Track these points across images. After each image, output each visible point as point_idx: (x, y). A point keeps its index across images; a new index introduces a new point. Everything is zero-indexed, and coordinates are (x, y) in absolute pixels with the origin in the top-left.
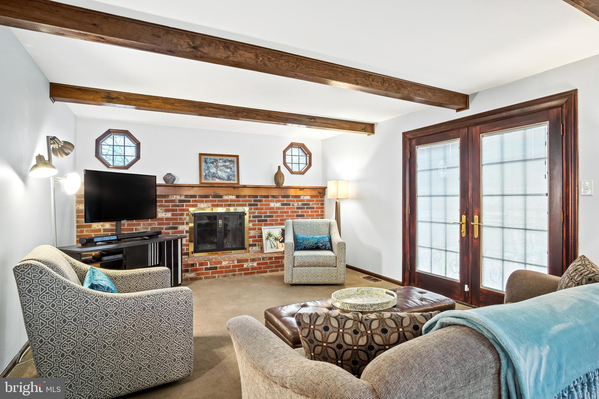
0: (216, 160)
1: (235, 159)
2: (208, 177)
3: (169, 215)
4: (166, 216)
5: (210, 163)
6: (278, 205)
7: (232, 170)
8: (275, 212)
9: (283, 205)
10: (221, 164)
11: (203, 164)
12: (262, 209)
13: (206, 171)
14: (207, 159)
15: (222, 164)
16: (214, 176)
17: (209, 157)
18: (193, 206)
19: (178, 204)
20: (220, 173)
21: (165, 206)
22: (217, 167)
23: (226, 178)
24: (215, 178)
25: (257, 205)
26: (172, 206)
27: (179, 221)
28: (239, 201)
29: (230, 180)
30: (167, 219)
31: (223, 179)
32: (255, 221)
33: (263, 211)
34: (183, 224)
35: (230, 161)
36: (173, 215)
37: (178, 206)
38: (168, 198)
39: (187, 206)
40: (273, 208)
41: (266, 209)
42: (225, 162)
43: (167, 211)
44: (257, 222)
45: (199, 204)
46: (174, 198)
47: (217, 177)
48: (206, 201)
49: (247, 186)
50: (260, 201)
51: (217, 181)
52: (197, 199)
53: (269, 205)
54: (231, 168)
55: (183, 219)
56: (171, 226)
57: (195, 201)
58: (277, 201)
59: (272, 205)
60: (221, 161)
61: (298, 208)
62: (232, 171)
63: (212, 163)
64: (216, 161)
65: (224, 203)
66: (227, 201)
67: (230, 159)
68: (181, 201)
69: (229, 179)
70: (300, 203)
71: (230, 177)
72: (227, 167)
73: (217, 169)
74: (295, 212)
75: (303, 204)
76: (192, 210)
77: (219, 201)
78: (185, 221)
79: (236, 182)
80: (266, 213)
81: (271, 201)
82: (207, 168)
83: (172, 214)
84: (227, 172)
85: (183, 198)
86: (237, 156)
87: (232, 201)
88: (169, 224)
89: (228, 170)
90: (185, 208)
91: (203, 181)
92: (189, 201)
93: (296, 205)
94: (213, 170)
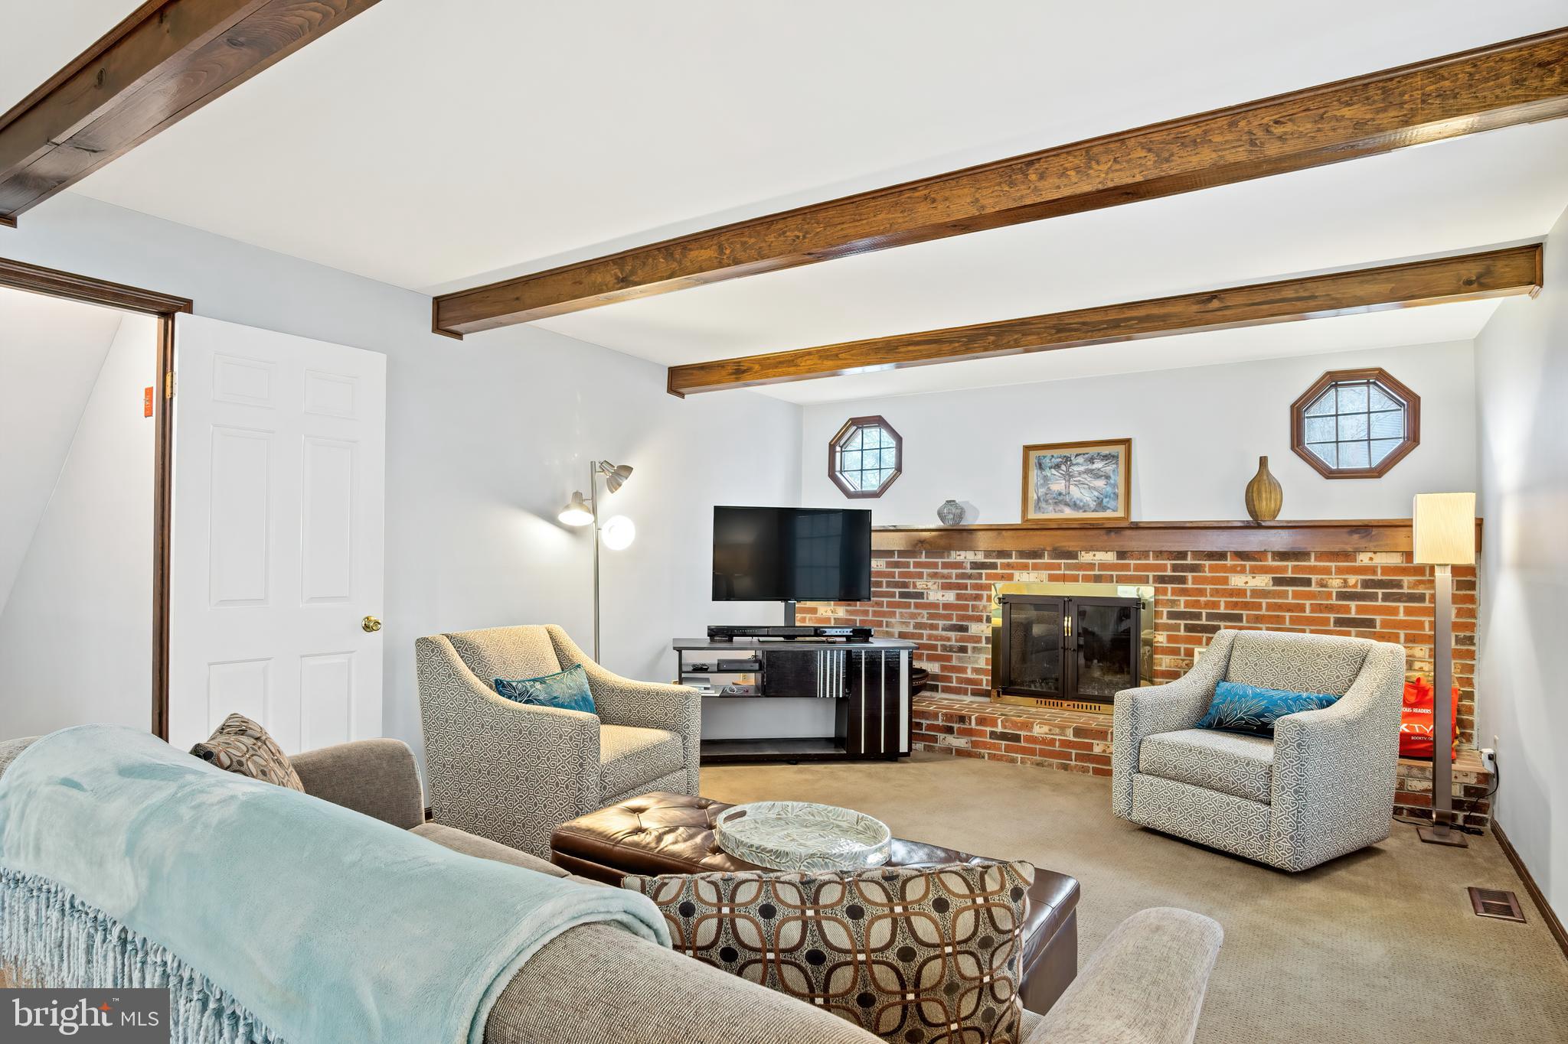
0: (1067, 459)
1: (1120, 450)
2: (1043, 505)
3: (950, 597)
4: (944, 598)
5: (1051, 468)
6: (1263, 582)
7: (1112, 481)
8: (1246, 606)
9: (1278, 581)
10: (1079, 466)
11: (1034, 474)
12: (1201, 592)
13: (1041, 490)
14: (1044, 457)
15: (1082, 468)
16: (1060, 500)
17: (1048, 453)
18: (1003, 577)
19: (969, 571)
20: (1076, 493)
21: (944, 577)
22: (1069, 476)
23: (1093, 505)
24: (1062, 507)
25: (1182, 580)
26: (958, 576)
27: (970, 613)
28: (1126, 567)
29: (1104, 509)
30: (946, 606)
31: (1084, 508)
32: (1177, 628)
33: (1202, 599)
34: (979, 619)
35: (1106, 457)
36: (959, 597)
37: (970, 577)
38: (948, 558)
39: (989, 576)
40: (1241, 592)
41: (1216, 592)
42: (1091, 460)
43: (947, 587)
44: (1182, 633)
45: (1017, 574)
46: (962, 557)
47: (1067, 504)
48: (1036, 567)
49: (1142, 525)
50: (1194, 568)
51: (1068, 513)
52: (1013, 560)
53: (1225, 581)
54: (1108, 477)
55: (981, 608)
56: (954, 622)
57: (1008, 566)
58: (1255, 571)
59: (1237, 581)
60: (1080, 460)
61: (1342, 596)
62: (1111, 485)
63: (1057, 466)
64: (1066, 462)
65: (1081, 573)
66: (1091, 566)
67: (1106, 450)
68: (976, 565)
69: (1100, 506)
70: (1352, 579)
71: (1105, 500)
72: (1097, 475)
73: (1069, 481)
74: (1330, 608)
75: (1366, 584)
76: (1000, 588)
77: (1068, 567)
78: (985, 615)
79: (1120, 514)
80: (1216, 605)
81: (1233, 570)
82: (1042, 481)
83: (958, 595)
84: (1094, 488)
85: (980, 558)
86: (1127, 442)
87: (1103, 566)
88: (949, 617)
89: (1100, 483)
90: (984, 581)
91: (1032, 515)
92: (994, 566)
93: (1335, 583)
94: (1058, 486)
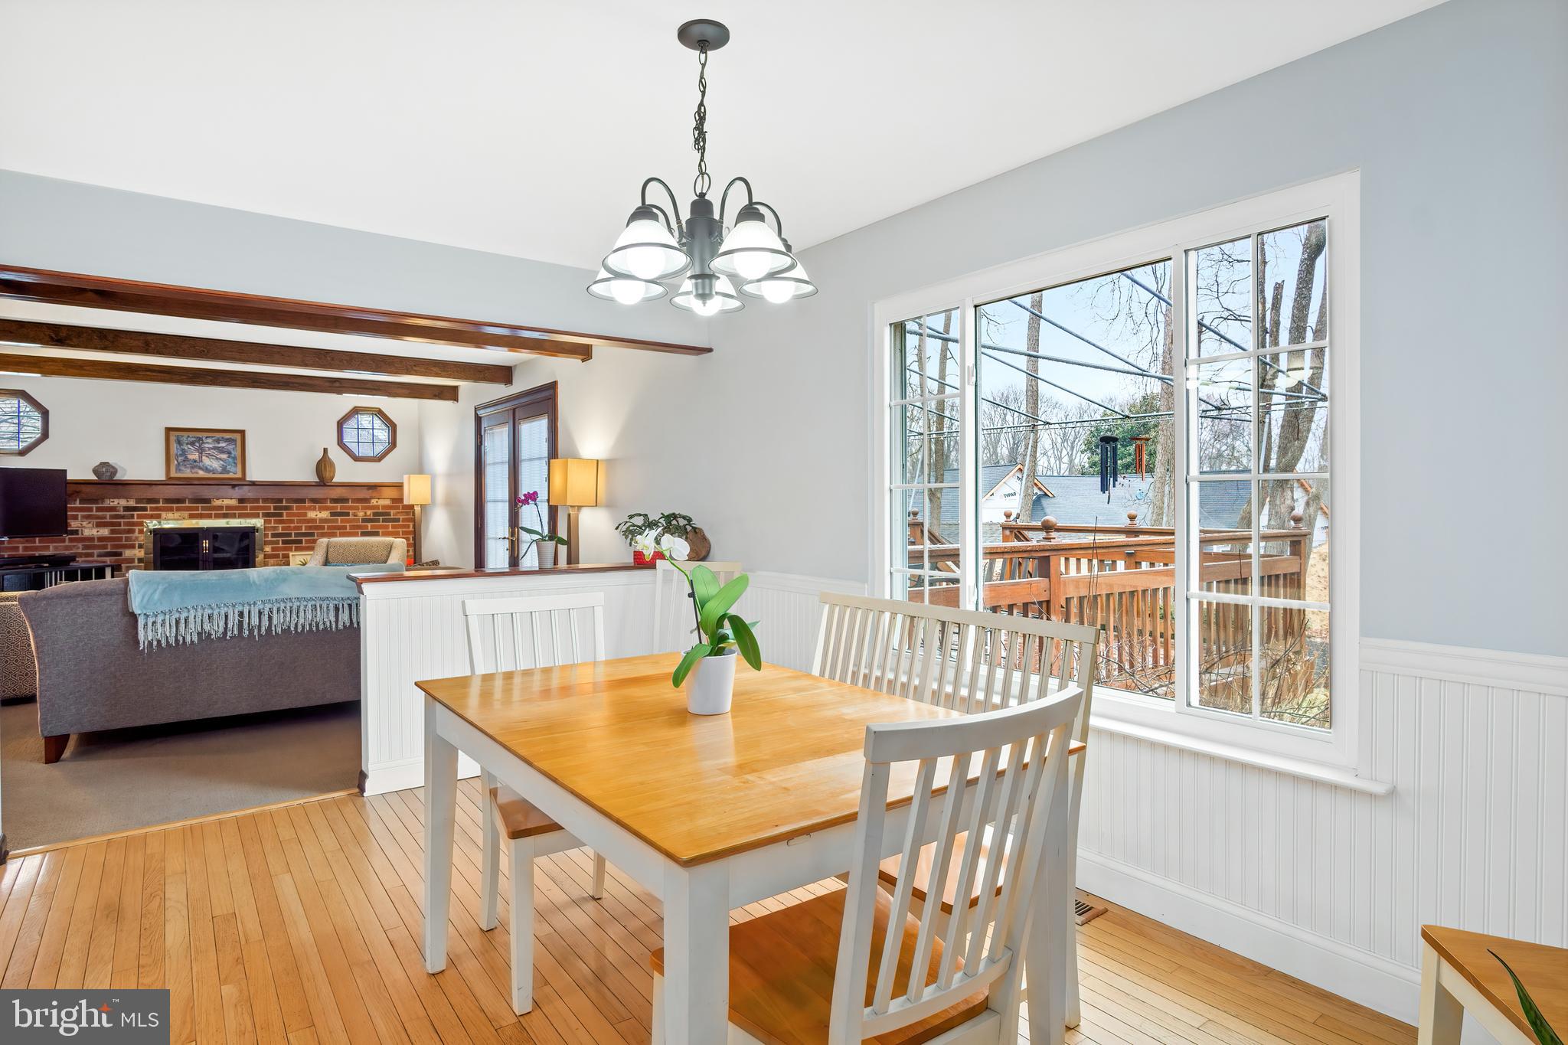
0: (200, 439)
1: (238, 437)
2: (182, 468)
3: (105, 532)
4: (99, 533)
5: (187, 444)
6: (325, 514)
7: (233, 455)
8: (317, 527)
9: (333, 514)
10: (209, 444)
11: (174, 446)
12: (291, 521)
13: (180, 458)
14: (182, 436)
15: (211, 446)
16: (195, 465)
17: (185, 434)
18: (151, 517)
19: (122, 513)
20: (207, 461)
21: (98, 517)
22: (201, 451)
23: (220, 469)
24: (196, 470)
25: (281, 515)
26: (112, 517)
27: (124, 542)
28: (245, 508)
29: (228, 472)
30: (101, 539)
31: (214, 471)
32: (278, 542)
33: (292, 525)
34: (133, 547)
35: (227, 440)
36: (112, 532)
37: (123, 517)
38: (102, 504)
39: (139, 517)
40: (313, 521)
41: (300, 521)
42: (218, 441)
43: (99, 525)
44: (281, 545)
45: (164, 515)
46: (116, 503)
47: (200, 468)
48: (178, 509)
49: (257, 483)
50: (287, 508)
51: (201, 474)
52: (161, 505)
53: (305, 514)
54: (229, 453)
55: (133, 538)
56: (109, 550)
57: (157, 509)
58: (321, 509)
59: (311, 514)
60: (210, 440)
61: (364, 520)
62: (232, 458)
63: (192, 444)
64: (199, 440)
65: (213, 512)
66: (221, 508)
67: (227, 436)
68: (127, 509)
69: (225, 470)
70: (369, 512)
71: (228, 467)
72: (221, 451)
73: (201, 453)
74: (358, 528)
75: (373, 514)
76: (153, 524)
77: (203, 509)
78: (137, 543)
79: (239, 475)
80: (300, 528)
81: (309, 508)
82: (181, 452)
83: (111, 530)
84: (220, 459)
85: (132, 503)
86: (242, 432)
87: (229, 508)
88: (105, 547)
89: (224, 456)
90: (135, 520)
91: (173, 474)
92: (145, 509)
93: (361, 514)
94: (195, 456)
